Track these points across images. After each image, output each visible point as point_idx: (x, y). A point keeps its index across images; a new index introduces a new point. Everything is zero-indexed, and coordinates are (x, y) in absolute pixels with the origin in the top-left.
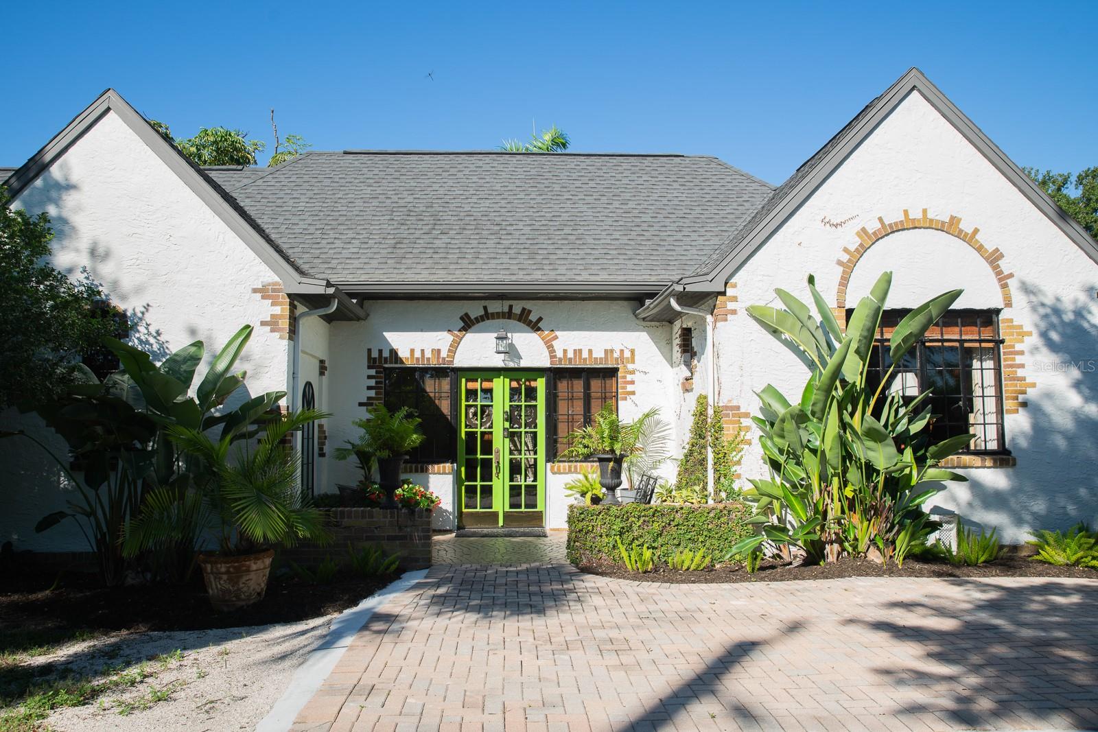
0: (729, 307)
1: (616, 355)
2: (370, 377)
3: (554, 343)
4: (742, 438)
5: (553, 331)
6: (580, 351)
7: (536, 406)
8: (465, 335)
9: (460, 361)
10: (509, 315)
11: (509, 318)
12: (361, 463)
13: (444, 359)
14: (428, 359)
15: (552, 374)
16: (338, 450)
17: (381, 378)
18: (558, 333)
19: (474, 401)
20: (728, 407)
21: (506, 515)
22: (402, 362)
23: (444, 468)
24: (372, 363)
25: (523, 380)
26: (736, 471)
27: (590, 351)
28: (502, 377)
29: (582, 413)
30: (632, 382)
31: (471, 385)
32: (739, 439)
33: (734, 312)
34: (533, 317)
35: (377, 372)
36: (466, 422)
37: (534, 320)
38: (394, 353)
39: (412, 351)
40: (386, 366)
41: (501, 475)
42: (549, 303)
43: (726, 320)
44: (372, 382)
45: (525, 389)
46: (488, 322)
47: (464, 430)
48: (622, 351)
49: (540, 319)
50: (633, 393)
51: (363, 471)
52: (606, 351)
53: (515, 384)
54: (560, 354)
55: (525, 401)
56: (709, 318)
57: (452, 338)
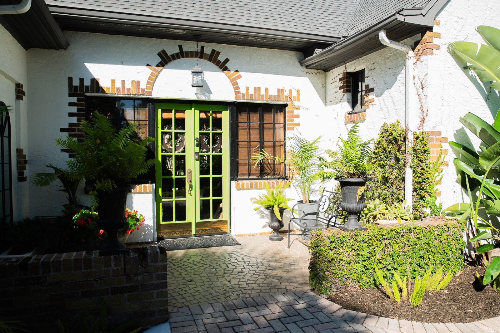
0: (434, 43)
1: (286, 94)
2: (71, 104)
3: (238, 81)
4: (442, 160)
5: (237, 71)
6: (259, 89)
7: (221, 134)
8: (162, 70)
9: (158, 93)
10: (201, 54)
11: (201, 57)
12: (65, 186)
13: (143, 90)
14: (129, 90)
15: (235, 108)
16: (39, 174)
17: (82, 105)
18: (242, 73)
19: (168, 129)
20: (433, 132)
21: (198, 224)
22: (103, 91)
23: (145, 188)
24: (73, 91)
25: (211, 112)
26: (438, 190)
27: (267, 90)
28: (193, 109)
29: (259, 140)
30: (298, 116)
31: (166, 115)
32: (440, 161)
33: (438, 47)
34: (221, 58)
35: (78, 100)
36: (162, 147)
37: (222, 60)
38: (95, 83)
39: (113, 82)
40: (88, 94)
41: (193, 192)
42: (234, 47)
43: (432, 54)
44: (74, 110)
45: (212, 119)
46: (182, 60)
47: (160, 154)
48: (290, 91)
49: (227, 60)
50: (298, 125)
51: (67, 195)
52: (279, 90)
53: (203, 116)
54: (243, 91)
55: (212, 130)
56: (411, 53)
57: (151, 71)
